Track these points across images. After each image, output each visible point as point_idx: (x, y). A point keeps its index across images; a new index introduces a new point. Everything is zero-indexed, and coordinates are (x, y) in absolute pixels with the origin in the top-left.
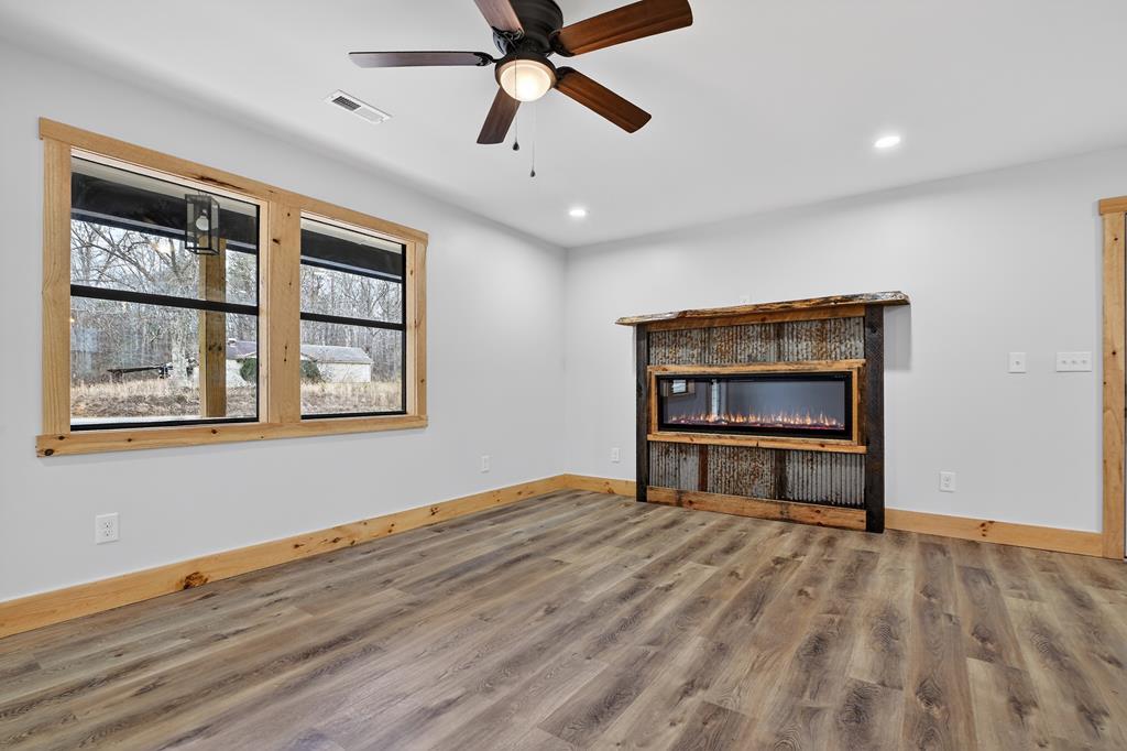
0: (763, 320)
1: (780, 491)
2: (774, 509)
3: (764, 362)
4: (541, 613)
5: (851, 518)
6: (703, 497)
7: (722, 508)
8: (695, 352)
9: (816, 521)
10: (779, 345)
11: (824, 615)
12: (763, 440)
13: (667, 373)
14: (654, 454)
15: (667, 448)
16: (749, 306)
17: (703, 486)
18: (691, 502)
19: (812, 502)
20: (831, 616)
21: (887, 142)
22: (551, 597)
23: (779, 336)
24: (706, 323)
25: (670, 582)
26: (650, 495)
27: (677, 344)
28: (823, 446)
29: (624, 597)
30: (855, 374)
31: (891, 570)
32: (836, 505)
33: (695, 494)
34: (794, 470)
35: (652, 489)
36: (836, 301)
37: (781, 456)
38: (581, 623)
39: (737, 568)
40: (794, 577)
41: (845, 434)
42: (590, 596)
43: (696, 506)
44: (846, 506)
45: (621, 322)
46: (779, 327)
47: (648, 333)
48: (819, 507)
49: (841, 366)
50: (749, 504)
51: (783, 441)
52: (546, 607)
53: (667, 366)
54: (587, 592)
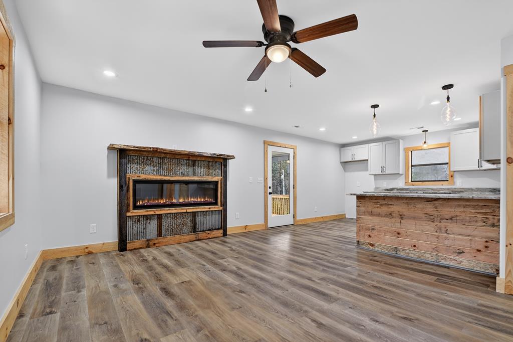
0: (189, 158)
1: (194, 229)
2: (193, 237)
3: (188, 176)
5: (218, 233)
6: (161, 240)
7: (171, 242)
8: (155, 168)
9: (208, 237)
10: (194, 169)
12: (189, 209)
13: (140, 178)
14: (130, 223)
15: (138, 219)
17: (160, 234)
18: (155, 244)
19: (205, 231)
21: (248, 109)
23: (194, 165)
24: (163, 155)
26: (129, 246)
27: (145, 164)
28: (210, 208)
30: (220, 182)
32: (213, 230)
33: (157, 239)
34: (199, 219)
35: (130, 243)
36: (217, 155)
37: (194, 214)
41: (216, 204)
43: (157, 245)
44: (216, 229)
46: (194, 161)
48: (209, 232)
49: (215, 179)
50: (183, 237)
51: (196, 208)
53: (141, 175)
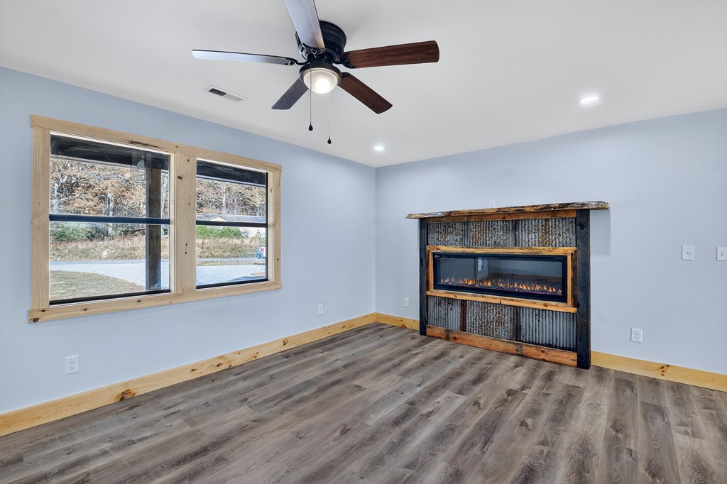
0: (504, 218)
1: (517, 334)
2: (512, 347)
3: (504, 246)
4: (337, 434)
5: (567, 358)
6: (463, 335)
7: (477, 344)
8: (458, 238)
9: (542, 358)
10: (516, 235)
11: (537, 447)
12: (504, 299)
13: (439, 251)
14: (431, 303)
15: (440, 300)
16: (494, 209)
17: (463, 328)
18: (455, 338)
19: (539, 344)
20: (542, 447)
21: (589, 100)
22: (347, 419)
23: (515, 229)
24: (465, 219)
25: (431, 409)
26: (429, 331)
27: (446, 233)
28: (546, 306)
29: (397, 422)
30: (569, 258)
31: (591, 404)
32: (556, 347)
33: (458, 333)
34: (526, 321)
35: (429, 327)
36: (555, 208)
37: (517, 310)
38: (364, 444)
39: (480, 398)
40: (519, 408)
41: (562, 299)
42: (373, 420)
43: (458, 341)
44: (563, 348)
45: (409, 217)
46: (516, 226)
47: (427, 224)
48: (544, 348)
49: (560, 251)
50: (494, 342)
51: (518, 301)
52: (342, 428)
53: (439, 247)
54: (372, 416)
